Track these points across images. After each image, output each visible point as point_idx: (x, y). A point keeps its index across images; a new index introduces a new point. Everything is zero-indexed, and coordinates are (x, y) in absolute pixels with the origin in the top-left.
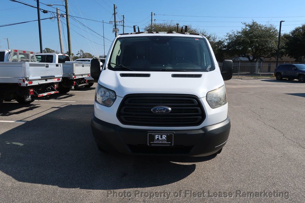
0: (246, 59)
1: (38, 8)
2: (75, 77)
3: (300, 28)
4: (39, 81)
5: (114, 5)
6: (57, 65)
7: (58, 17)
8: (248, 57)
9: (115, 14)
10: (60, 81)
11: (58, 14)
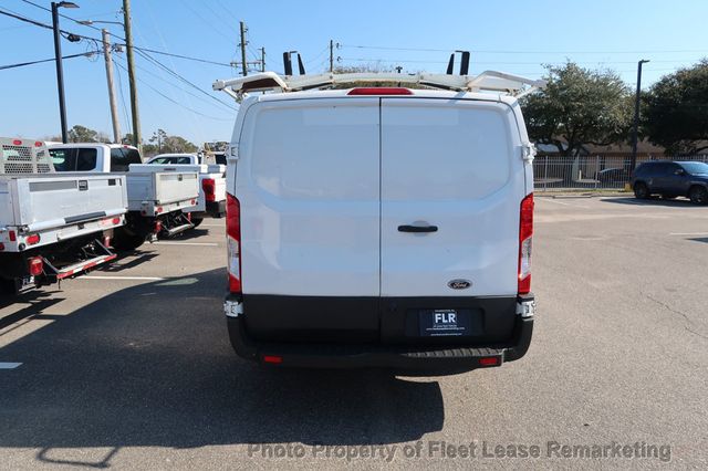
0: (554, 149)
1: (55, 28)
2: (160, 209)
3: (673, 77)
4: (59, 232)
5: (242, 24)
6: (112, 182)
7: (106, 50)
8: (558, 143)
9: (243, 45)
10: (120, 224)
11: (106, 45)
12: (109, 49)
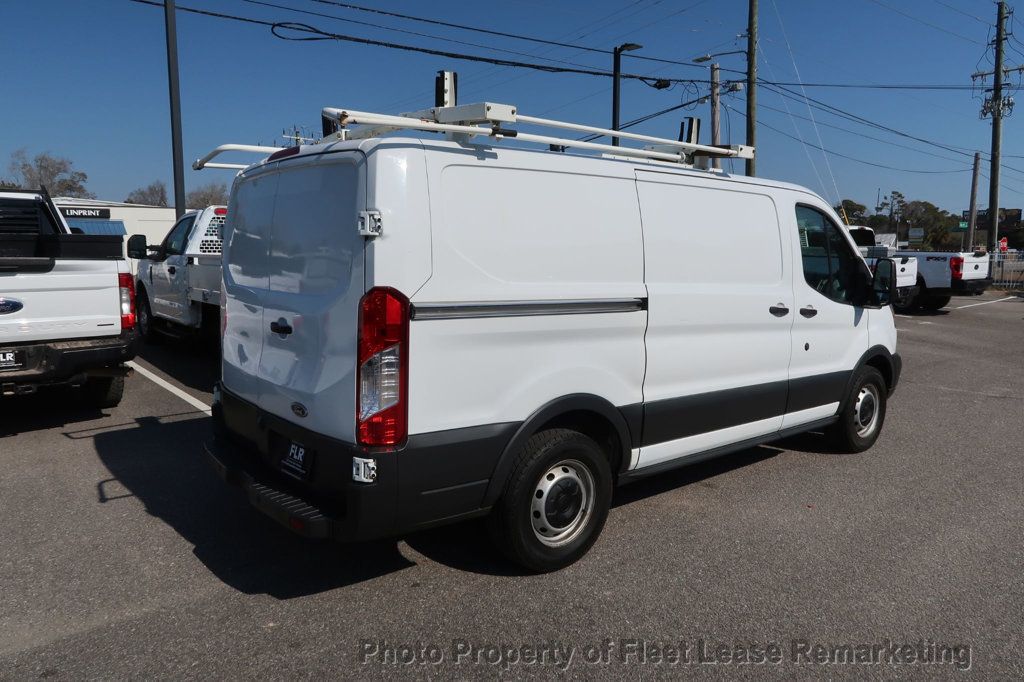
7: (713, 92)
11: (714, 85)
12: (717, 90)
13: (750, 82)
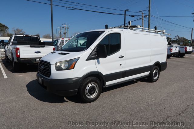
11: (142, 16)
12: (143, 17)
13: (149, 16)
